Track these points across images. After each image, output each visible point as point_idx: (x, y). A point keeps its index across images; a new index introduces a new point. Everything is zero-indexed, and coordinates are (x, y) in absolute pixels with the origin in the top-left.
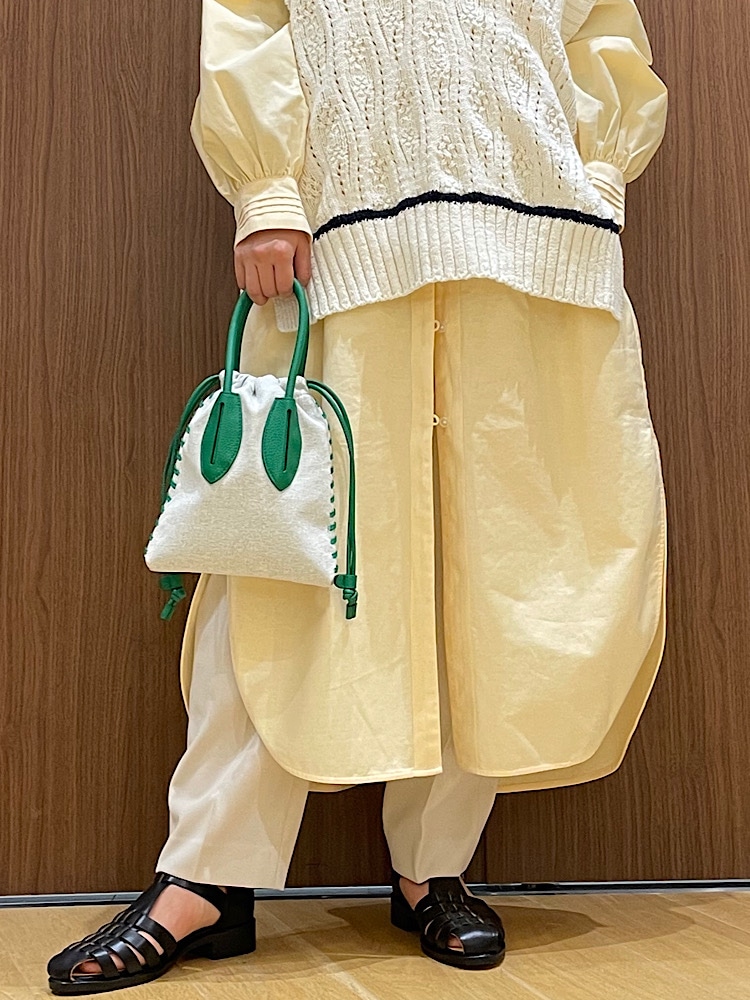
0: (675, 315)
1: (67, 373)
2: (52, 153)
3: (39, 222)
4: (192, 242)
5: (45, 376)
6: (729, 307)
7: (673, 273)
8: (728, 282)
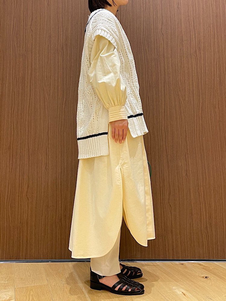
0: (161, 137)
1: (33, 149)
2: (30, 103)
3: (28, 117)
4: (59, 122)
5: (29, 150)
6: (172, 135)
7: (160, 128)
8: (172, 129)
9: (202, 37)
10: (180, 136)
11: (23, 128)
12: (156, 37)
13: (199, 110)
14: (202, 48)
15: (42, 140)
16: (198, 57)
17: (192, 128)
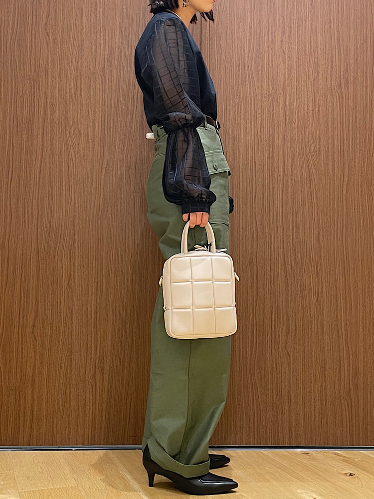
9: (353, 61)
10: (309, 232)
11: (28, 211)
12: (272, 57)
13: (343, 187)
14: (352, 79)
15: (63, 233)
16: (344, 96)
17: (329, 220)
